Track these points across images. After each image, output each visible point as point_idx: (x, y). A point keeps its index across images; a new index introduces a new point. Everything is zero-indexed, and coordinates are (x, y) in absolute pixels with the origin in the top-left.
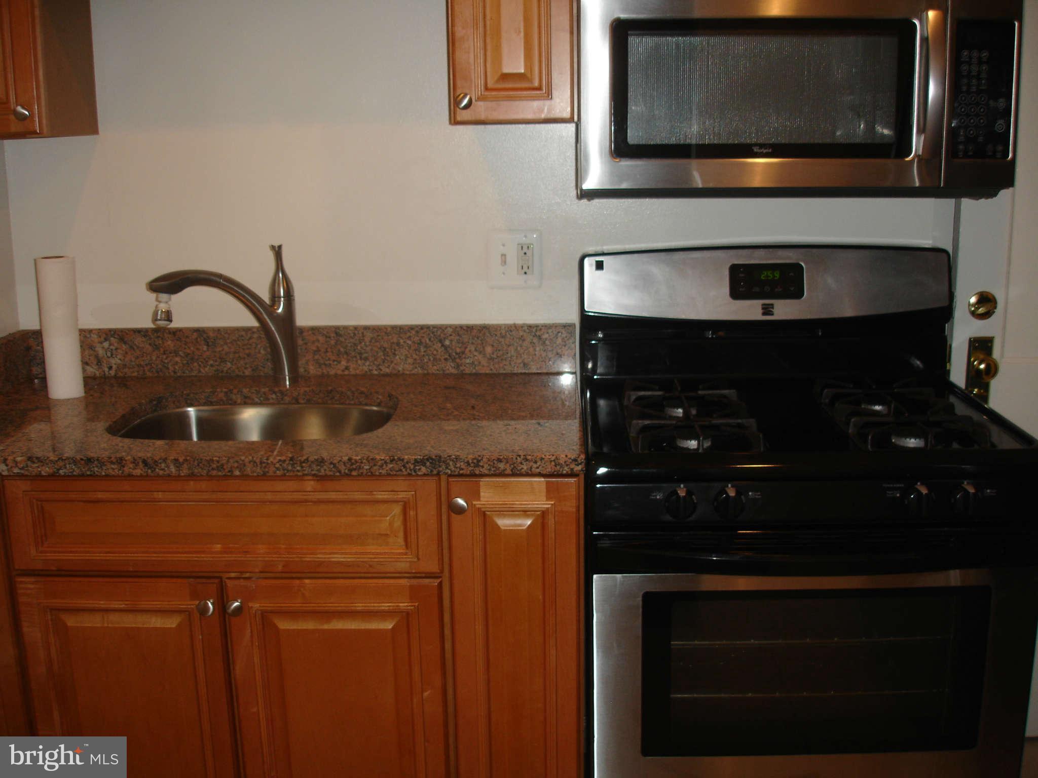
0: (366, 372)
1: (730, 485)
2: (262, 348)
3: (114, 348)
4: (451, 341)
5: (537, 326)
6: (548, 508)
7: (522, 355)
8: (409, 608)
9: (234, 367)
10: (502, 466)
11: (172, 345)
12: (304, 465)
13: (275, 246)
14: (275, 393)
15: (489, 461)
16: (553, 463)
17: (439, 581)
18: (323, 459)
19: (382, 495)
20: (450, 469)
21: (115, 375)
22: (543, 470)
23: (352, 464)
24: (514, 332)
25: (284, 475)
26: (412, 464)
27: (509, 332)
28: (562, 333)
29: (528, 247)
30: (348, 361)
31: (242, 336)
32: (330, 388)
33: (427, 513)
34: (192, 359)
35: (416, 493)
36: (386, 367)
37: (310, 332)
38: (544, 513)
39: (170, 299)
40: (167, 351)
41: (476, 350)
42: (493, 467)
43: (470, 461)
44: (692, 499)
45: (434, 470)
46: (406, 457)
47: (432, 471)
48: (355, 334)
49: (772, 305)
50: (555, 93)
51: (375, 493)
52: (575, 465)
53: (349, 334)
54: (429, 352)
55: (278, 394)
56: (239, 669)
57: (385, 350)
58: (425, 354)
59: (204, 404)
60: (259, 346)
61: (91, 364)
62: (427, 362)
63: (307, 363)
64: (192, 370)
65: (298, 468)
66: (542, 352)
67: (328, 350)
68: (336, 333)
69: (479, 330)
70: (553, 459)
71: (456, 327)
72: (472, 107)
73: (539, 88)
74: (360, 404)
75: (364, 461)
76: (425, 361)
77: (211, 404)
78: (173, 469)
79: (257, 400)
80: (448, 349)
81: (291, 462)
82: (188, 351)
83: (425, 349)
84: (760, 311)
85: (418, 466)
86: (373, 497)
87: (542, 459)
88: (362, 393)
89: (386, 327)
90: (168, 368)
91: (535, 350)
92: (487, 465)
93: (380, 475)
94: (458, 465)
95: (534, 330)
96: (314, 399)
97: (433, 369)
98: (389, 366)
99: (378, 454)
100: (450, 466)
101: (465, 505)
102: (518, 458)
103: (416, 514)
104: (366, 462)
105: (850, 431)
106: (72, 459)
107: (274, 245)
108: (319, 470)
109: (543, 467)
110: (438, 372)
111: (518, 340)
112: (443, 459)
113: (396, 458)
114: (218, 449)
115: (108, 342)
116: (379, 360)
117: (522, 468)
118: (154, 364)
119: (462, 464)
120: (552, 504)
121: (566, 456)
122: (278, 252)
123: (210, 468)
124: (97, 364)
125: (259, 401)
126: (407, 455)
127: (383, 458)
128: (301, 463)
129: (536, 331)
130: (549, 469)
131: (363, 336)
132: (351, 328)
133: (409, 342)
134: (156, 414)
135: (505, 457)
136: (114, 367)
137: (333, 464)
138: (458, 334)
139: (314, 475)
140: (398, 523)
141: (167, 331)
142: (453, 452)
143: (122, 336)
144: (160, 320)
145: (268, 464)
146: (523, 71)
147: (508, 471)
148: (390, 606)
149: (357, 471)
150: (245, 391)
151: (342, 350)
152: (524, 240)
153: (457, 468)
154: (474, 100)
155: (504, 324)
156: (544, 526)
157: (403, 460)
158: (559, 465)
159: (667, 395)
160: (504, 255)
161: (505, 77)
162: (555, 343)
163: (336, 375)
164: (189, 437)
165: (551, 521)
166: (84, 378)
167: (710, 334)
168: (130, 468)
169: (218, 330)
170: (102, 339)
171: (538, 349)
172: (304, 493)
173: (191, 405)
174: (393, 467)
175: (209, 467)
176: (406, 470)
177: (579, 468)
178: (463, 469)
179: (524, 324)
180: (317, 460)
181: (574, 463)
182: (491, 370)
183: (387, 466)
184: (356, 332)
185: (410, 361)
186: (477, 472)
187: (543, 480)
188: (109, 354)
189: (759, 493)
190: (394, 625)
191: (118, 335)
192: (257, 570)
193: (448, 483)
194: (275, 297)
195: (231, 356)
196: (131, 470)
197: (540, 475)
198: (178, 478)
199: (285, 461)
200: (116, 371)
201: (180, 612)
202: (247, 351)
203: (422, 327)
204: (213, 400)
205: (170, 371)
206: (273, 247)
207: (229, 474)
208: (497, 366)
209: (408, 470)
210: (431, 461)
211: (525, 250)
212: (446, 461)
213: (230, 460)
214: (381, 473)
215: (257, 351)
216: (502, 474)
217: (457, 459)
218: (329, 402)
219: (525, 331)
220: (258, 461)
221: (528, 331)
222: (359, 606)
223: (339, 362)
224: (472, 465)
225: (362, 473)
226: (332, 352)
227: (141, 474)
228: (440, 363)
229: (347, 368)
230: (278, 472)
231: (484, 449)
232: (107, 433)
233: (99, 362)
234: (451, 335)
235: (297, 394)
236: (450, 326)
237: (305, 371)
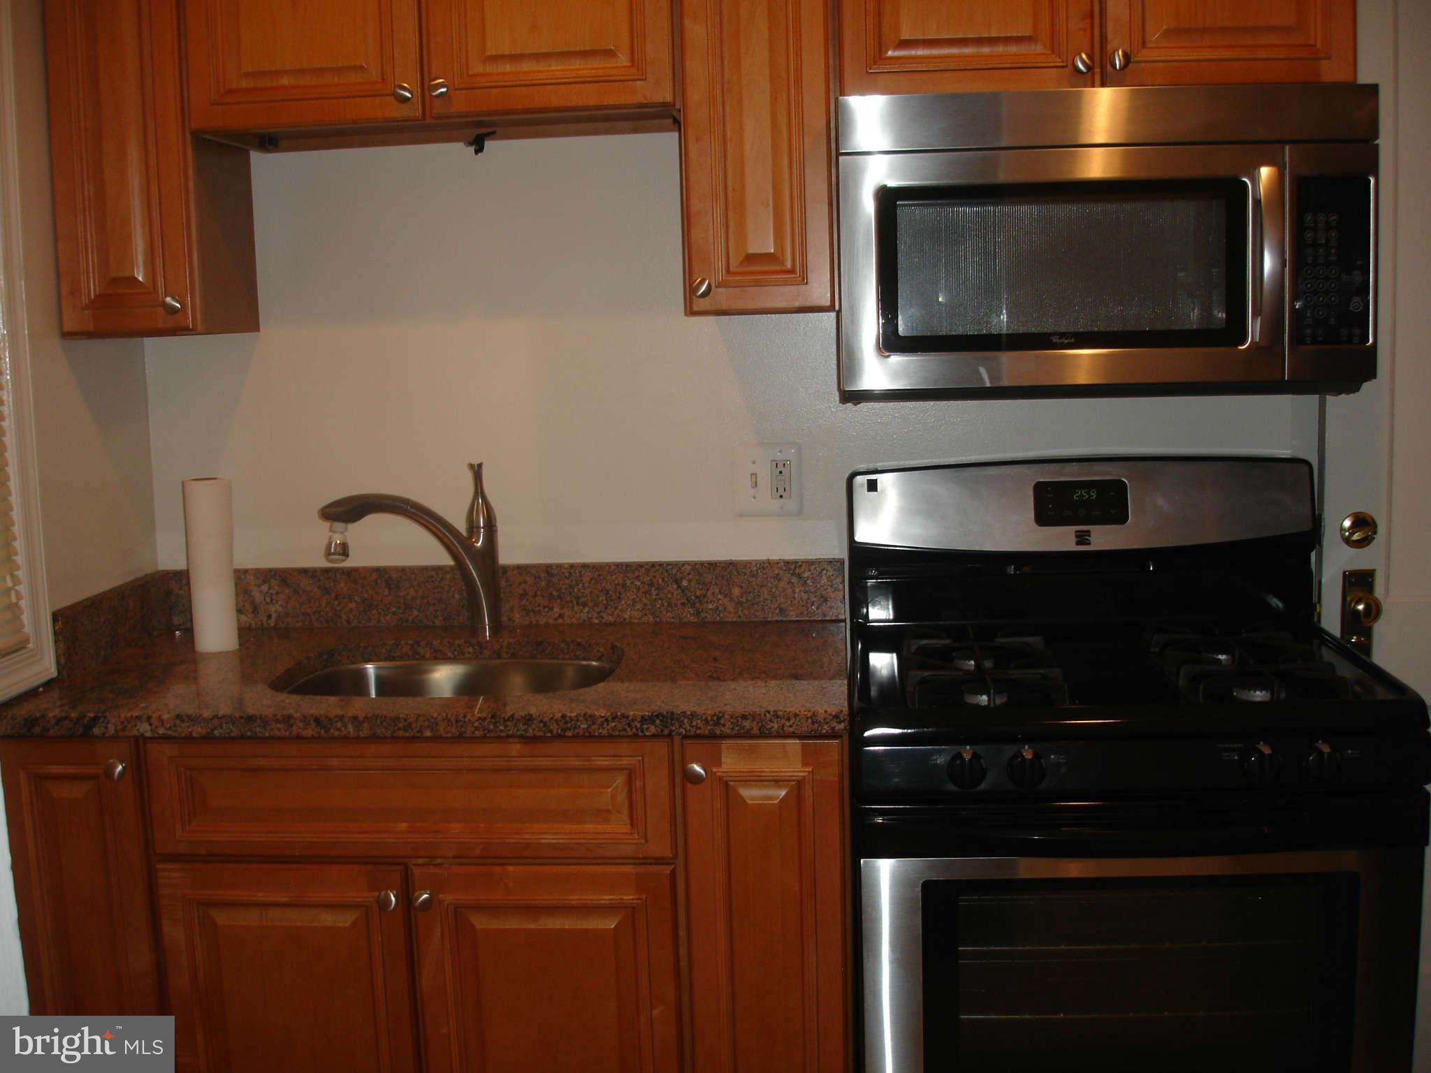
0: (584, 620)
1: (1027, 747)
2: (457, 592)
3: (274, 592)
4: (690, 581)
5: (796, 562)
6: (804, 777)
7: (778, 598)
8: (635, 901)
9: (421, 615)
10: (747, 724)
11: (346, 589)
12: (508, 723)
13: (474, 465)
14: (472, 645)
15: (732, 717)
16: (810, 720)
17: (673, 866)
18: (531, 716)
19: (602, 761)
20: (685, 729)
21: (275, 626)
22: (797, 729)
23: (566, 723)
24: (767, 570)
25: (484, 737)
26: (639, 722)
27: (762, 570)
28: (827, 570)
29: (784, 464)
30: (562, 608)
31: (432, 577)
32: (539, 639)
33: (657, 782)
34: (371, 605)
35: (643, 759)
36: (610, 615)
37: (515, 572)
38: (800, 783)
39: (346, 529)
40: (340, 595)
41: (720, 592)
42: (737, 726)
43: (709, 719)
44: (981, 764)
45: (665, 729)
46: (631, 713)
47: (662, 731)
48: (570, 573)
49: (1089, 531)
50: (812, 277)
51: (593, 758)
52: (837, 722)
53: (563, 573)
54: (662, 595)
55: (477, 648)
56: (426, 978)
57: (608, 591)
58: (657, 597)
59: (385, 660)
60: (453, 589)
61: (246, 612)
62: (659, 608)
63: (512, 608)
64: (370, 619)
65: (502, 728)
66: (802, 594)
67: (539, 593)
68: (548, 573)
69: (724, 567)
70: (809, 716)
71: (696, 564)
72: (711, 294)
73: (792, 271)
74: (577, 658)
75: (581, 718)
76: (658, 606)
77: (393, 659)
78: (351, 728)
79: (450, 655)
80: (686, 592)
81: (493, 720)
82: (366, 596)
83: (657, 592)
84: (1074, 539)
85: (646, 724)
86: (592, 763)
87: (796, 715)
88: (579, 644)
89: (608, 565)
90: (340, 617)
91: (794, 592)
92: (730, 723)
93: (601, 737)
94: (694, 724)
95: (792, 567)
96: (521, 653)
97: (667, 616)
98: (613, 613)
99: (598, 710)
100: (684, 724)
101: (702, 772)
102: (767, 715)
103: (644, 784)
104: (583, 720)
105: (1181, 682)
106: (230, 717)
107: (473, 463)
108: (526, 730)
109: (797, 725)
110: (672, 620)
111: (772, 581)
112: (675, 716)
113: (619, 714)
114: (403, 706)
115: (267, 585)
116: (601, 606)
117: (773, 727)
118: (323, 612)
119: (699, 721)
120: (809, 772)
121: (826, 712)
122: (477, 471)
123: (396, 728)
124: (253, 613)
125: (452, 656)
126: (633, 711)
127: (603, 715)
128: (505, 721)
129: (795, 568)
130: (805, 728)
131: (581, 576)
132: (566, 566)
133: (638, 584)
134: (326, 671)
135: (751, 713)
136: (274, 615)
137: (544, 722)
138: (698, 572)
139: (521, 737)
140: (622, 797)
141: (340, 571)
142: (689, 707)
143: (283, 578)
144: (334, 554)
145: (465, 722)
146: (772, 251)
147: (756, 731)
148: (612, 899)
149: (572, 731)
150: (436, 643)
151: (554, 593)
152: (779, 456)
153: (692, 726)
154: (713, 287)
155: (756, 560)
156: (800, 799)
157: (628, 717)
158: (817, 722)
159: (957, 645)
160: (754, 475)
161: (751, 258)
162: (819, 583)
163: (547, 625)
164: (367, 694)
165: (808, 792)
166: (238, 628)
167: (1011, 570)
168: (300, 728)
169: (403, 570)
170: (260, 581)
171: (797, 590)
172: (508, 759)
173: (369, 661)
174: (615, 726)
175: (395, 726)
176: (631, 730)
177: (842, 726)
178: (700, 728)
179: (780, 560)
180: (524, 718)
181: (835, 720)
182: (740, 617)
183: (608, 724)
184: (572, 571)
185: (639, 606)
186: (718, 732)
187: (798, 742)
188: (268, 600)
189: (1063, 756)
190: (617, 924)
191: (280, 576)
192: (450, 855)
193: (682, 745)
194: (472, 528)
195: (418, 601)
196: (300, 730)
197: (793, 736)
198: (357, 739)
199: (485, 718)
200: (276, 620)
201: (357, 906)
202: (438, 596)
203: (653, 565)
204: (396, 655)
205: (344, 621)
206: (471, 466)
207: (419, 735)
208: (746, 612)
209: (634, 730)
210: (661, 718)
211: (780, 468)
212: (680, 718)
213: (420, 718)
214: (601, 733)
215: (450, 595)
216: (748, 735)
217: (693, 716)
218: (539, 656)
219: (781, 568)
220: (453, 719)
221: (784, 568)
222: (574, 899)
223: (552, 609)
224: (711, 723)
225: (578, 733)
226: (543, 596)
227: (313, 735)
228: (676, 608)
229: (561, 616)
230: (477, 732)
231: (726, 705)
232: (269, 689)
233: (255, 610)
234: (689, 574)
235: (499, 647)
236: (688, 563)
237: (509, 620)
